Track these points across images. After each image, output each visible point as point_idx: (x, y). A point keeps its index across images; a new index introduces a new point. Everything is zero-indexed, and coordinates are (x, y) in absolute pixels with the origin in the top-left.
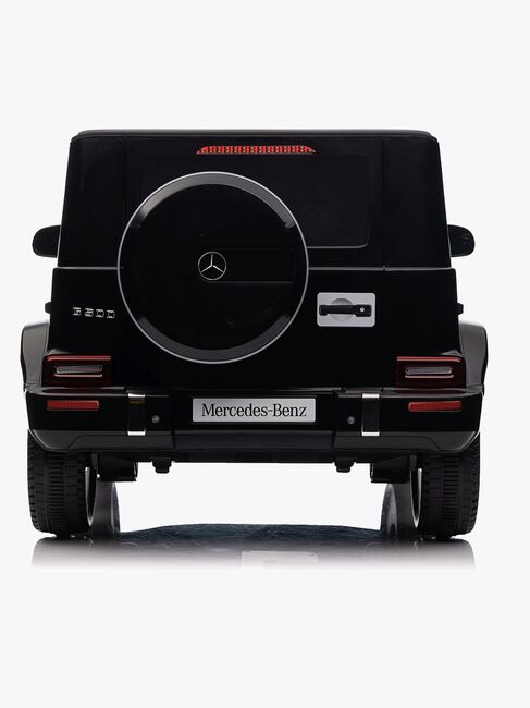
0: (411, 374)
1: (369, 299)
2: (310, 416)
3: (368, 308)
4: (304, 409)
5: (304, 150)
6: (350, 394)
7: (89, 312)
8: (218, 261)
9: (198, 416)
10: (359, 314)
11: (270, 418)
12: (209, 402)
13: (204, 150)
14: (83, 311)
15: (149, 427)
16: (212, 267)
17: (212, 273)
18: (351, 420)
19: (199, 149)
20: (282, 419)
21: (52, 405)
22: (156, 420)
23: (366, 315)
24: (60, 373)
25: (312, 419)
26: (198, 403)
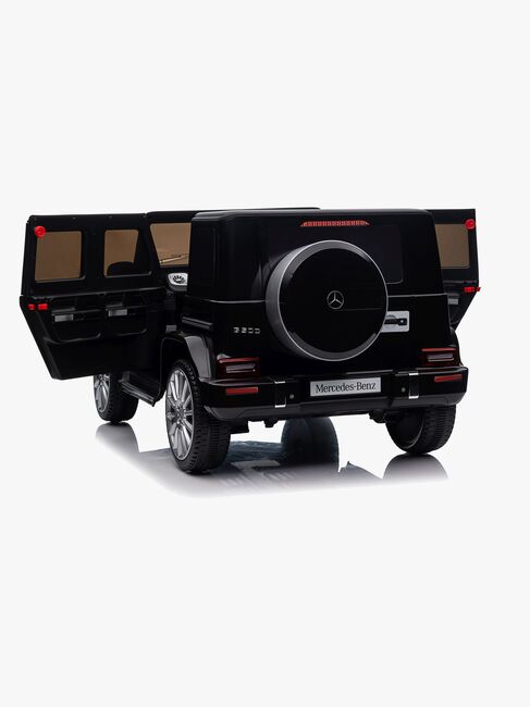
0: (431, 359)
1: (405, 314)
2: (378, 389)
3: (405, 320)
4: (374, 385)
5: (363, 223)
6: (401, 374)
7: (244, 330)
8: (339, 297)
9: (314, 393)
10: (400, 324)
11: (355, 391)
12: (320, 383)
13: (305, 224)
14: (241, 330)
15: (289, 402)
16: (335, 300)
17: (336, 304)
18: (403, 390)
19: (302, 223)
20: (362, 391)
21: (228, 392)
22: (292, 397)
23: (405, 324)
24: (229, 370)
25: (379, 390)
26: (313, 385)
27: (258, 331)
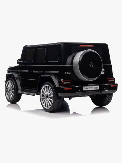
0: (109, 81)
3: (103, 71)
4: (97, 87)
5: (93, 46)
6: (103, 85)
7: (68, 73)
9: (84, 90)
11: (93, 89)
12: (85, 87)
14: (67, 73)
15: (79, 92)
16: (91, 65)
17: (92, 66)
18: (104, 89)
20: (95, 89)
21: (65, 89)
22: (80, 90)
23: (103, 72)
24: (64, 83)
25: (99, 89)
26: (84, 87)
27: (71, 73)
